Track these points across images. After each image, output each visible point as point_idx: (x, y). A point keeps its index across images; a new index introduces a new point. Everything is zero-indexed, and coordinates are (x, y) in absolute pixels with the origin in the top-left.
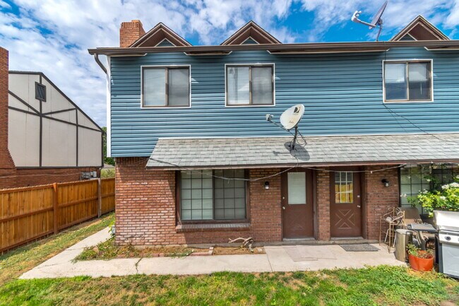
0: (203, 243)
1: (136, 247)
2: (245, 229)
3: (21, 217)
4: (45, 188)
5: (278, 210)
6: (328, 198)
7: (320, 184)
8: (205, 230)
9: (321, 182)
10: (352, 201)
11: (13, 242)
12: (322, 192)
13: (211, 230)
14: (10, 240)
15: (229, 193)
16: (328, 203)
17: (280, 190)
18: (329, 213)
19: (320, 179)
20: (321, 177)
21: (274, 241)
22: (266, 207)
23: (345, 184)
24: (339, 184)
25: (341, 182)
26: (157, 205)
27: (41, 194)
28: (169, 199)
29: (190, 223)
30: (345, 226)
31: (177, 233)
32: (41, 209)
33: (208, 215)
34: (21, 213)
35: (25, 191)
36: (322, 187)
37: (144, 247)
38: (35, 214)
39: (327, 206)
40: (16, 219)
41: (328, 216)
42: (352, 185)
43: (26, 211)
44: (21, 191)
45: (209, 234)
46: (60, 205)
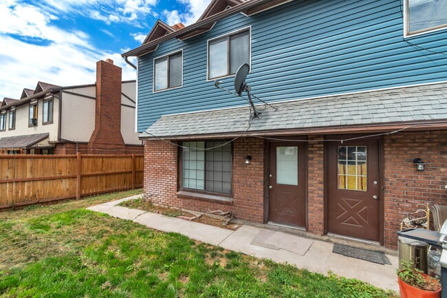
0: (195, 210)
1: (154, 204)
2: (227, 203)
3: (110, 174)
4: (127, 157)
5: (260, 188)
6: (321, 179)
7: (310, 162)
8: (196, 199)
9: (312, 159)
10: (365, 189)
11: (104, 189)
12: (312, 172)
13: (201, 199)
14: (102, 187)
15: (218, 166)
16: (322, 186)
17: (262, 166)
18: (322, 199)
19: (310, 156)
20: (312, 152)
21: (255, 222)
22: (248, 183)
23: (354, 163)
24: (344, 163)
25: (347, 161)
26: (166, 172)
27: (123, 160)
28: (172, 168)
29: (188, 191)
30: (351, 222)
31: (178, 197)
32: (124, 170)
33: (200, 185)
34: (110, 171)
35: (113, 157)
36: (312, 165)
37: (157, 205)
38: (119, 173)
39: (320, 189)
40: (106, 175)
41: (320, 203)
42: (365, 166)
43: (113, 171)
44: (110, 157)
45: (200, 202)
46: (137, 170)
